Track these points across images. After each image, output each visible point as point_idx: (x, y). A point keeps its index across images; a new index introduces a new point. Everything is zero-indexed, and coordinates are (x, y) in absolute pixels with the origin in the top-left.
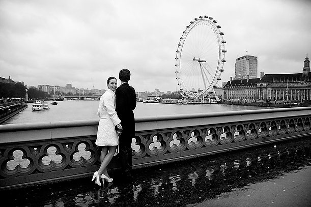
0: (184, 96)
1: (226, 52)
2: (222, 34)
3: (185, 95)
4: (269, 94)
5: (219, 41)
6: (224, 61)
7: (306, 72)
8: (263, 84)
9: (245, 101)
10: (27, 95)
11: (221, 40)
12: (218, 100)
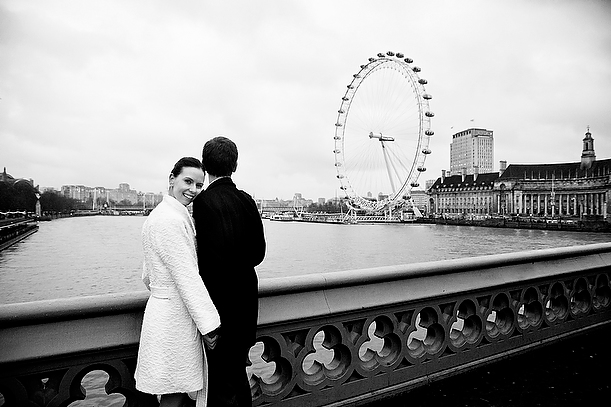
0: (352, 208)
1: (431, 116)
2: (422, 82)
3: (354, 206)
4: (518, 202)
5: (418, 97)
6: (429, 134)
7: (588, 160)
8: (506, 184)
9: (470, 217)
10: (38, 206)
11: (424, 94)
12: (418, 214)
